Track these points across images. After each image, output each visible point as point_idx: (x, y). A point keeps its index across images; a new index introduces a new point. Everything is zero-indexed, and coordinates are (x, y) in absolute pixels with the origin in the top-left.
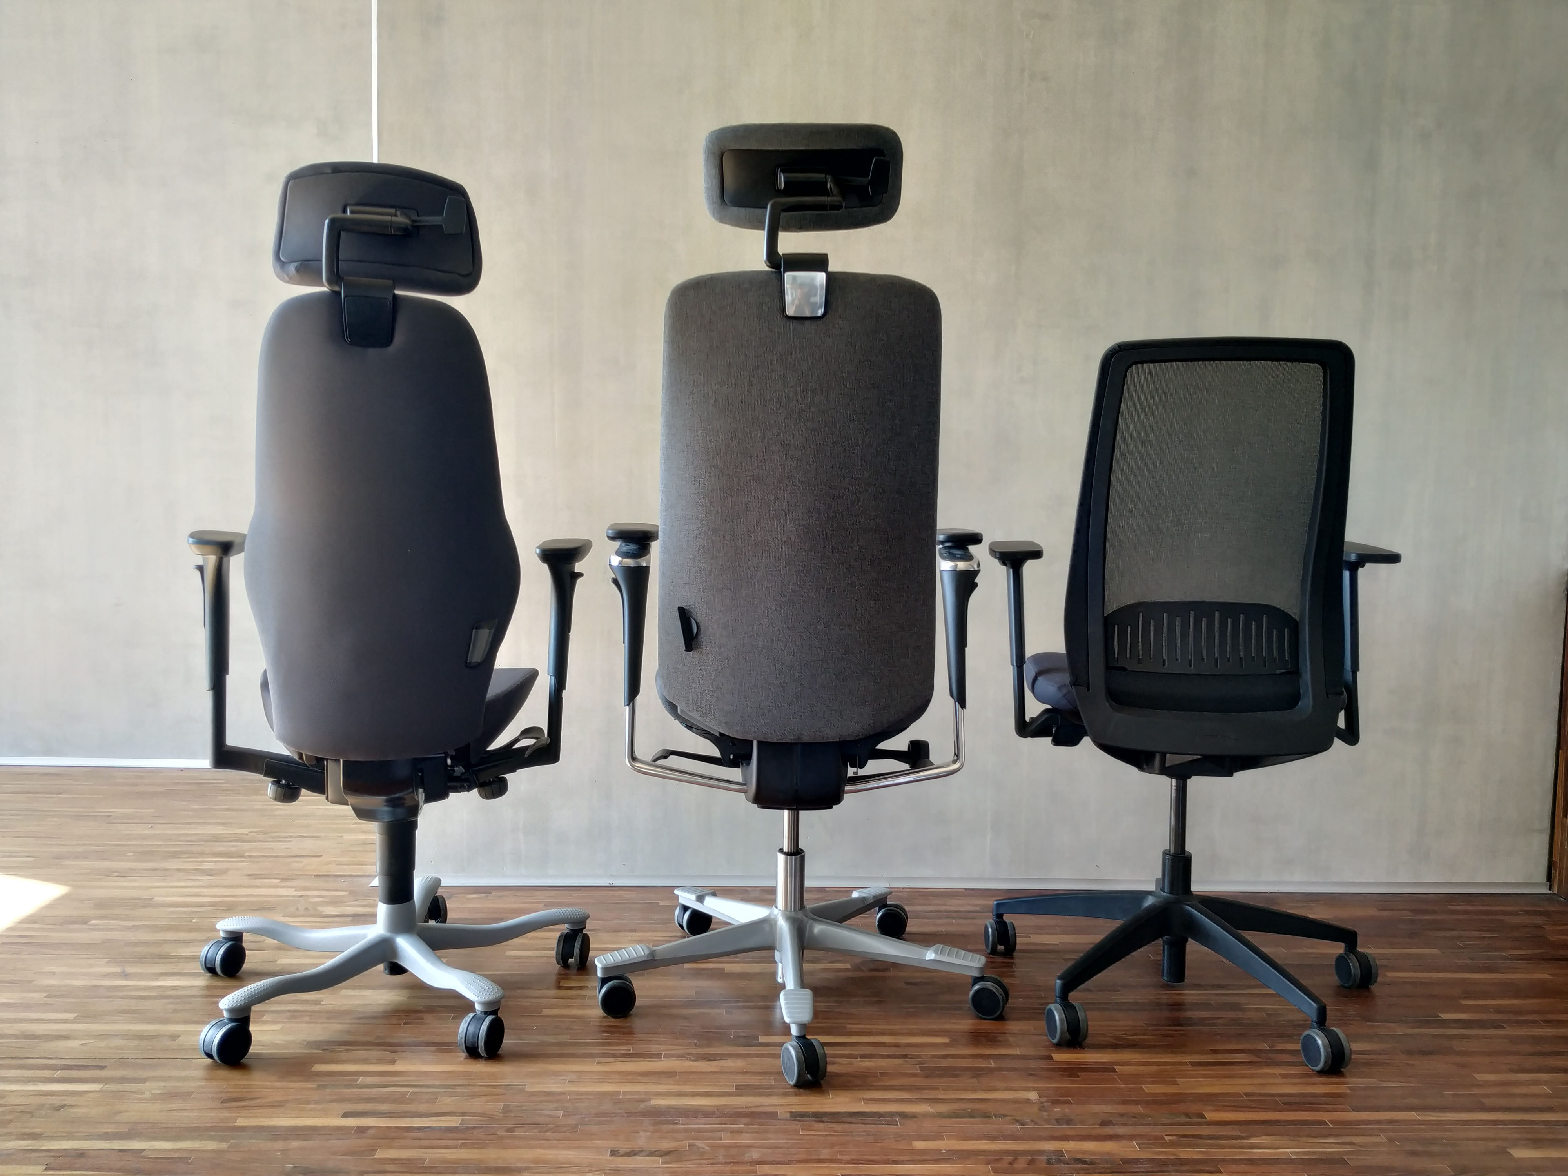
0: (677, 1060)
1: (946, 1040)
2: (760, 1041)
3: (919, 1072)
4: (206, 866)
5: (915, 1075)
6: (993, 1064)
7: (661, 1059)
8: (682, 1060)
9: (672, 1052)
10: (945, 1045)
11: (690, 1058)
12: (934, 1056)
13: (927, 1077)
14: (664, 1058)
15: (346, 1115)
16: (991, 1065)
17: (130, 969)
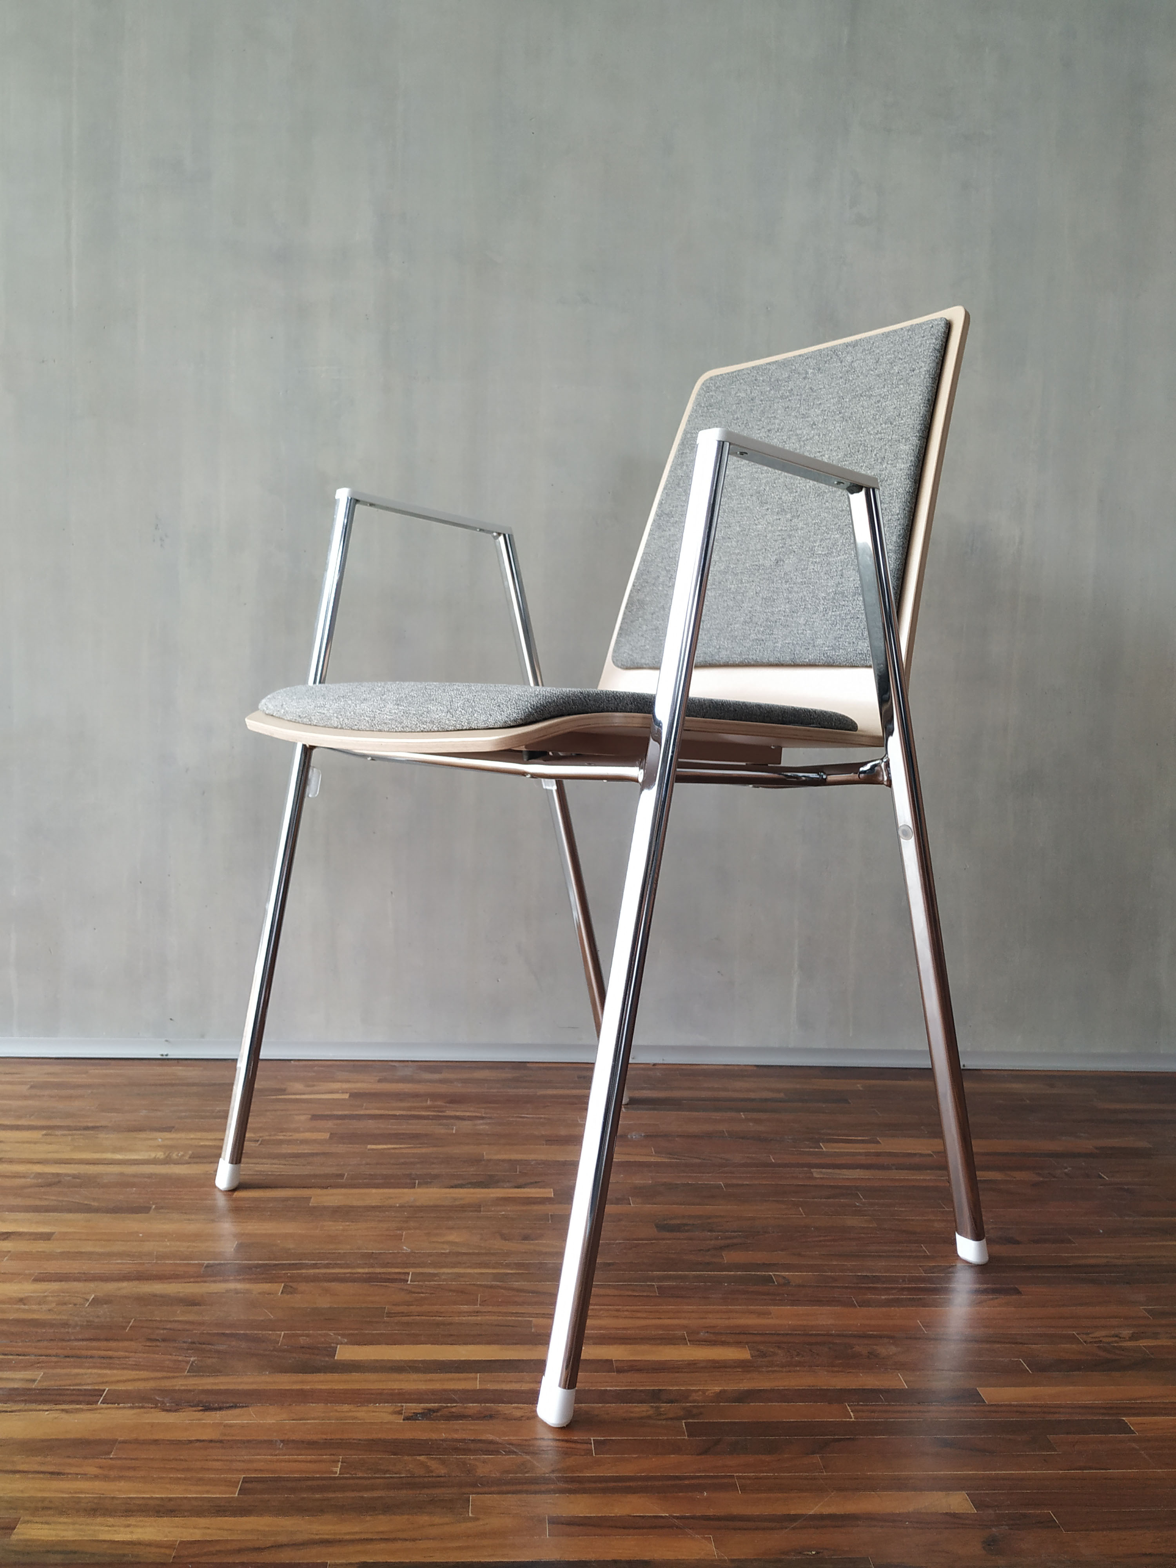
0: (131, 1408)
1: (744, 1354)
2: (336, 1358)
3: (686, 1438)
5: (676, 1448)
6: (852, 1414)
7: (94, 1406)
8: (142, 1407)
9: (129, 1387)
10: (743, 1366)
11: (163, 1403)
12: (721, 1396)
13: (705, 1452)
14: (102, 1403)
16: (851, 1418)
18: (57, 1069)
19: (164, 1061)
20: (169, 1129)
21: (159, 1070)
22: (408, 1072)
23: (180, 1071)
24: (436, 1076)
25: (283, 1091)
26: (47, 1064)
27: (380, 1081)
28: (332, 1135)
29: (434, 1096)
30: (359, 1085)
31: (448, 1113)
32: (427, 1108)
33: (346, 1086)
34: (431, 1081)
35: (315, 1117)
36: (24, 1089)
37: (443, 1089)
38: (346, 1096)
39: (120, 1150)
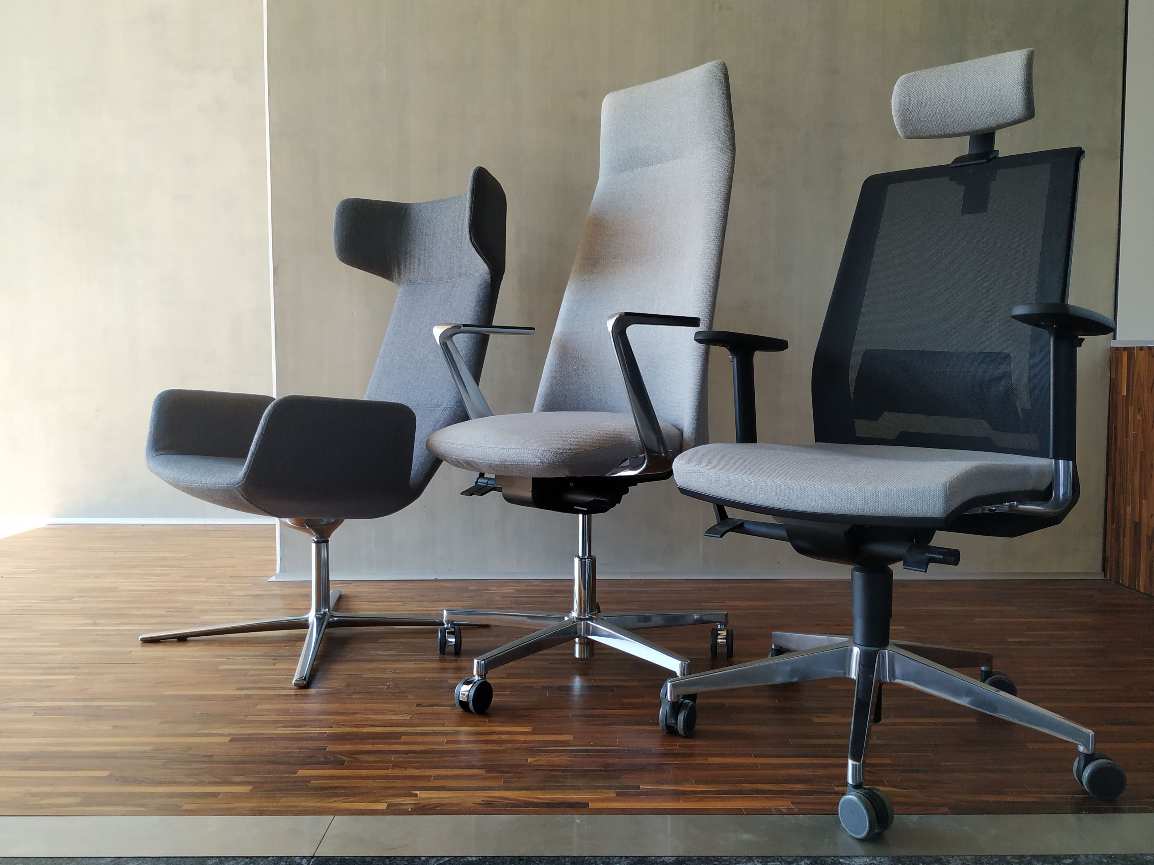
4: (155, 572)
15: (238, 689)
17: (98, 621)
18: (394, 584)
19: (436, 580)
20: (449, 601)
21: (435, 583)
22: (538, 583)
23: (444, 583)
24: (550, 584)
25: (488, 590)
26: (391, 582)
27: (526, 586)
28: (512, 602)
29: (549, 591)
30: (517, 587)
31: (555, 596)
32: (547, 594)
33: (513, 588)
34: (547, 586)
35: (503, 597)
36: (386, 590)
37: (552, 588)
38: (514, 591)
39: (434, 607)
